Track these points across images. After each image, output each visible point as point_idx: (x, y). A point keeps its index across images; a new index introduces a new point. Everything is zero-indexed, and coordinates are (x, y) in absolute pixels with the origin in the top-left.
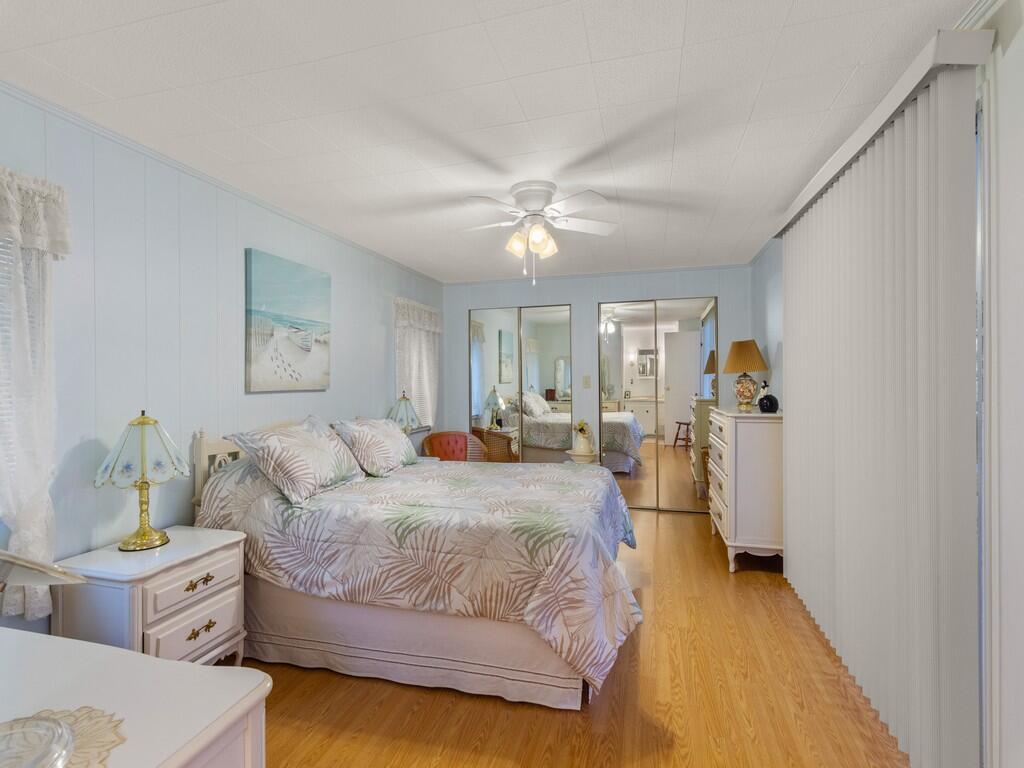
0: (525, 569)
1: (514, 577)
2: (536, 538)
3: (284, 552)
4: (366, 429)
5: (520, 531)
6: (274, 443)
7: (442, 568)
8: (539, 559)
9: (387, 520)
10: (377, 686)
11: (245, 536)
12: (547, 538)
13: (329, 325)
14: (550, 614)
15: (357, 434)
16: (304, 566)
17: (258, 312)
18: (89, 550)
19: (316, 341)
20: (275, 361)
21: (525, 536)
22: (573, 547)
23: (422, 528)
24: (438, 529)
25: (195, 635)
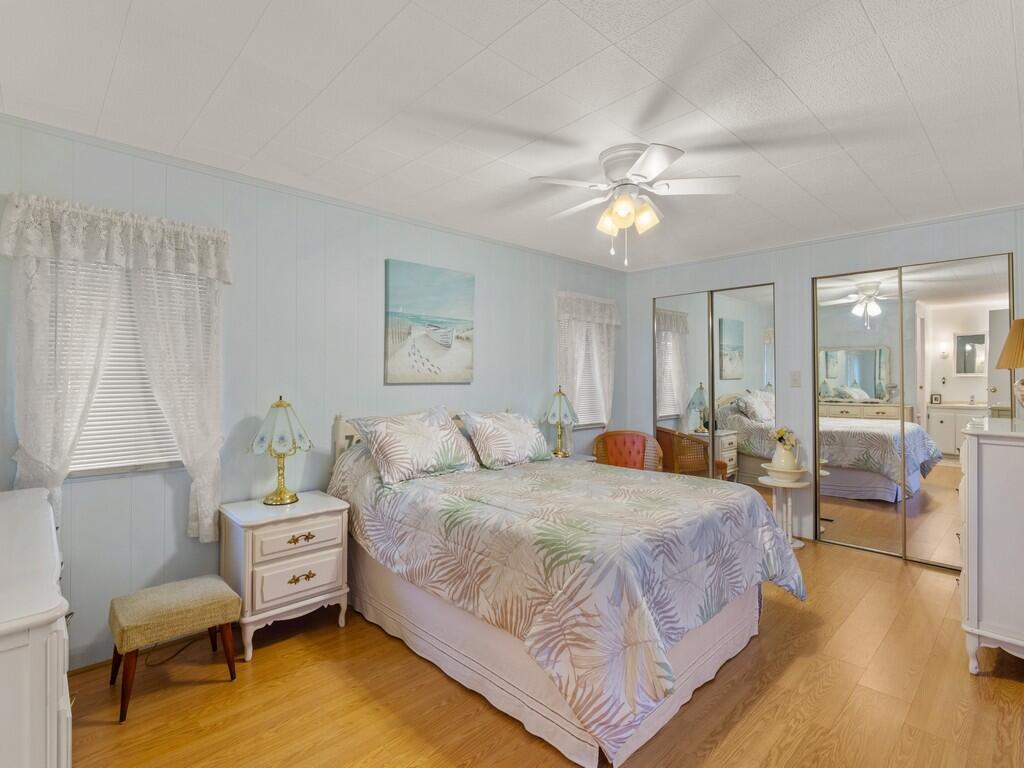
0: (539, 587)
1: (531, 594)
2: (554, 555)
3: (373, 526)
4: (489, 421)
5: (542, 544)
6: (381, 428)
7: (473, 569)
8: (553, 580)
9: (443, 510)
10: (429, 669)
11: (348, 506)
12: (564, 558)
13: (472, 322)
14: (555, 646)
15: (479, 426)
16: (384, 541)
17: (396, 314)
18: (249, 499)
19: (458, 337)
20: (413, 356)
21: (545, 551)
22: (588, 575)
23: (464, 522)
24: (476, 527)
25: (296, 580)
